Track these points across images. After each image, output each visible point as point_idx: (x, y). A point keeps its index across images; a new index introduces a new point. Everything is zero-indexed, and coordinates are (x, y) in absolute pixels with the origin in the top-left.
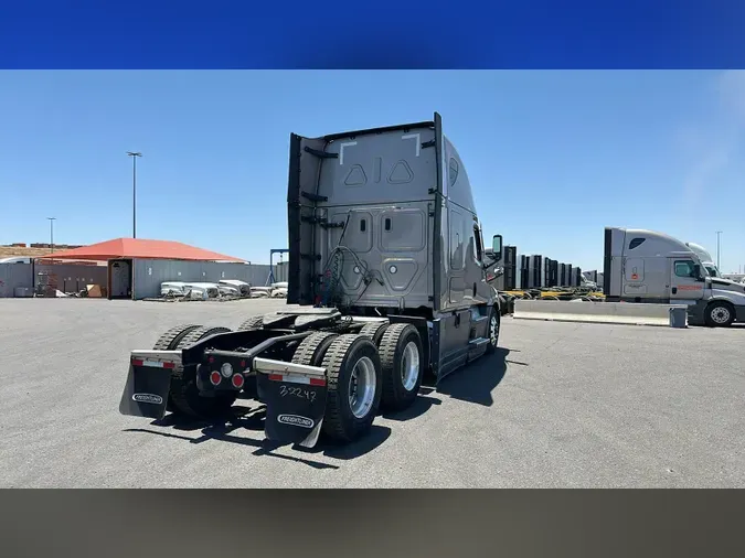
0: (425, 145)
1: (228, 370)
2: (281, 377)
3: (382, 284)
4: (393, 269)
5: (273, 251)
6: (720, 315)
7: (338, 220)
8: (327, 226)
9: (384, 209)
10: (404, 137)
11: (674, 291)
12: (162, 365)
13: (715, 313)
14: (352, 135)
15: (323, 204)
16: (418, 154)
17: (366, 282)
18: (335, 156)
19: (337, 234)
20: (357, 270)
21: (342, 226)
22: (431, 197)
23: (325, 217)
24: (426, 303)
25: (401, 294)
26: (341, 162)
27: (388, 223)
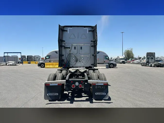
0: (89, 31)
1: (77, 84)
2: (95, 84)
3: (80, 61)
4: (83, 58)
5: (5, 53)
6: (112, 66)
7: (68, 46)
8: (65, 48)
9: (81, 44)
10: (84, 29)
11: (105, 62)
12: (57, 85)
13: (111, 66)
14: (71, 26)
15: (64, 42)
16: (88, 33)
17: (76, 61)
18: (67, 31)
19: (68, 50)
20: (74, 58)
21: (70, 48)
22: (92, 42)
23: (65, 46)
24: (91, 66)
25: (85, 64)
26: (68, 33)
27: (81, 48)
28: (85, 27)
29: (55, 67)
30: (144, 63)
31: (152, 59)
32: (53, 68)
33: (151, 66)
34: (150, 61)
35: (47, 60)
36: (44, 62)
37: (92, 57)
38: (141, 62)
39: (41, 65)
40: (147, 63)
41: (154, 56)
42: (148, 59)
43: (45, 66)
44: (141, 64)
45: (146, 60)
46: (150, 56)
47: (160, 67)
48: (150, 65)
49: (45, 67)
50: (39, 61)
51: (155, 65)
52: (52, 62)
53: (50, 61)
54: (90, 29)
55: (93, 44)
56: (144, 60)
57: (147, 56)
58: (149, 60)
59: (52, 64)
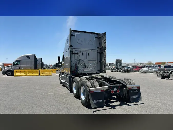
0: (96, 38)
2: (131, 88)
3: (88, 68)
4: (90, 64)
7: (76, 52)
8: (73, 53)
10: (91, 35)
14: (78, 32)
15: (72, 48)
16: (94, 39)
17: (84, 68)
18: (74, 36)
19: (76, 55)
20: (81, 64)
21: (77, 54)
22: (98, 49)
23: (73, 51)
24: (97, 72)
25: (92, 70)
26: (76, 38)
27: (89, 54)
28: (91, 33)
29: (27, 75)
30: (113, 69)
31: (120, 65)
32: (25, 76)
33: (120, 72)
34: (119, 67)
35: (15, 67)
36: (11, 69)
37: (99, 63)
38: (111, 68)
39: (8, 73)
40: (116, 69)
41: (121, 63)
42: (117, 65)
43: (15, 73)
44: (111, 70)
45: (115, 66)
46: (119, 62)
47: (127, 72)
48: (119, 70)
49: (15, 75)
50: (4, 68)
51: (123, 70)
52: (23, 68)
53: (19, 68)
54: (97, 36)
55: (99, 51)
56: (114, 66)
57: (116, 63)
58: (117, 67)
59: (23, 71)
